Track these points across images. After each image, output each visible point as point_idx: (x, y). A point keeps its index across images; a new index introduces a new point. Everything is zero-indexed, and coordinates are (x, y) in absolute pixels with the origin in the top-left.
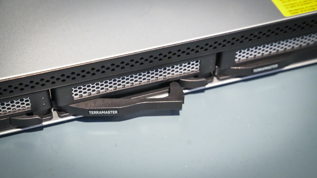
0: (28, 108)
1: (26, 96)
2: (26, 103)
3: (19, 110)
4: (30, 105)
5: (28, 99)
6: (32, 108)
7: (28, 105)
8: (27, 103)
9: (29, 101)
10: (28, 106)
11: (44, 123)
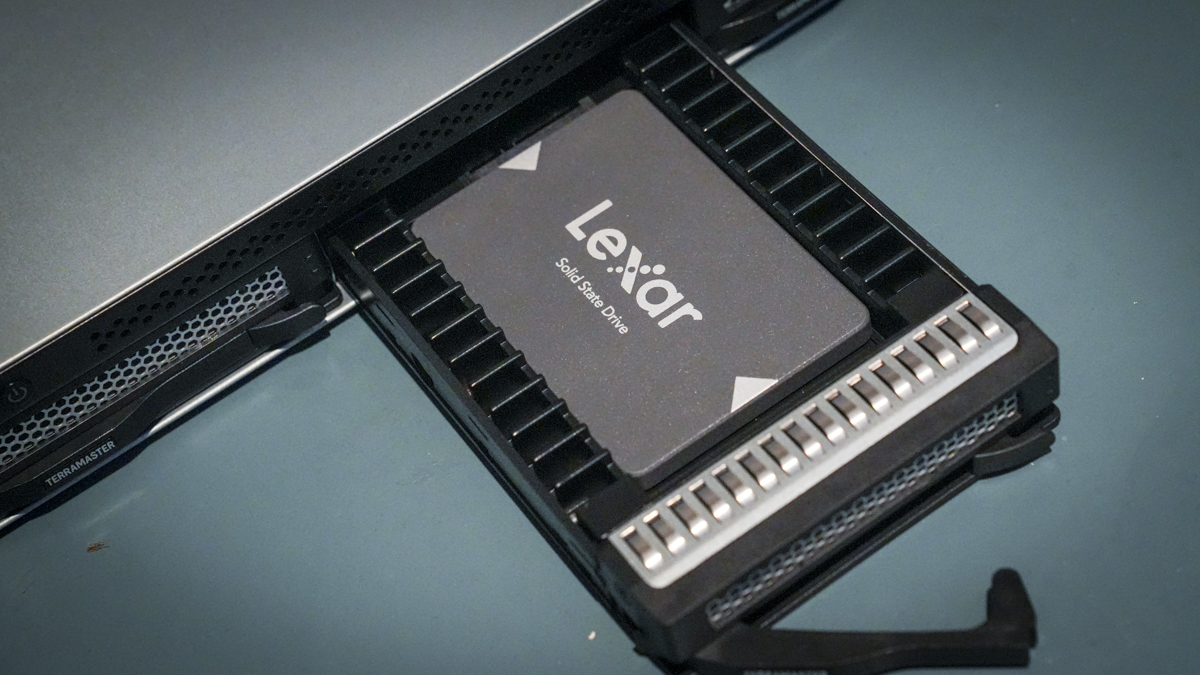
0: (282, 292)
1: (269, 265)
2: (273, 282)
3: (264, 303)
4: (284, 283)
5: (276, 270)
6: (289, 288)
7: (278, 284)
8: (277, 280)
9: (280, 276)
10: (280, 288)
11: (330, 317)
